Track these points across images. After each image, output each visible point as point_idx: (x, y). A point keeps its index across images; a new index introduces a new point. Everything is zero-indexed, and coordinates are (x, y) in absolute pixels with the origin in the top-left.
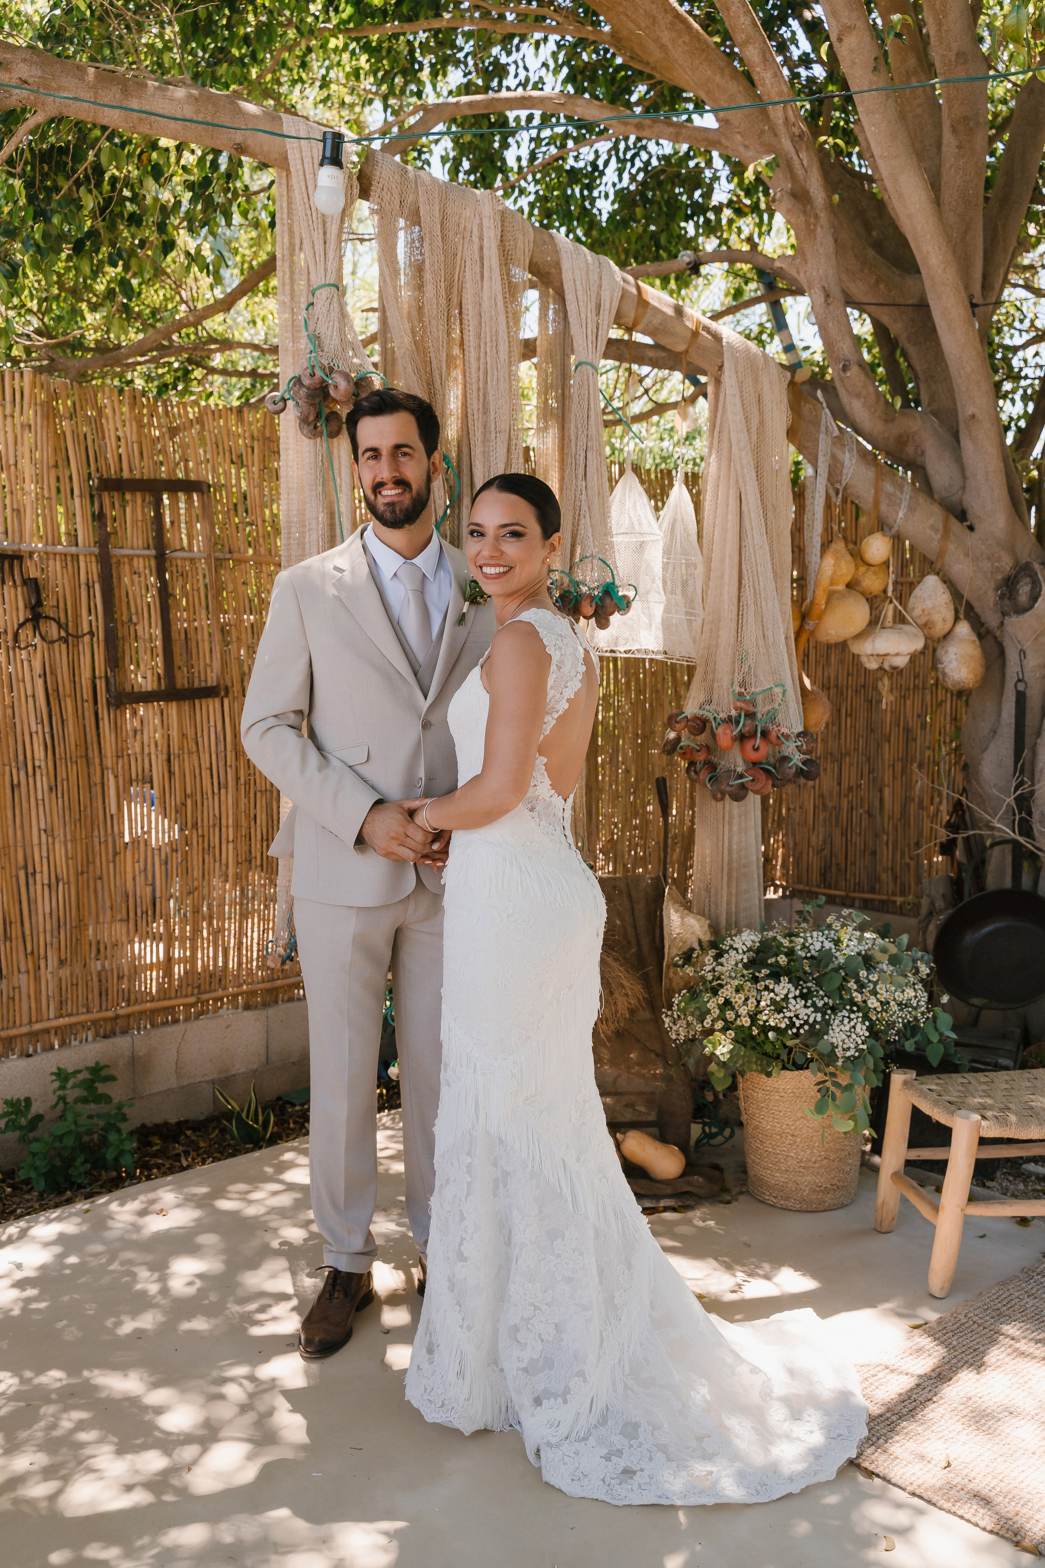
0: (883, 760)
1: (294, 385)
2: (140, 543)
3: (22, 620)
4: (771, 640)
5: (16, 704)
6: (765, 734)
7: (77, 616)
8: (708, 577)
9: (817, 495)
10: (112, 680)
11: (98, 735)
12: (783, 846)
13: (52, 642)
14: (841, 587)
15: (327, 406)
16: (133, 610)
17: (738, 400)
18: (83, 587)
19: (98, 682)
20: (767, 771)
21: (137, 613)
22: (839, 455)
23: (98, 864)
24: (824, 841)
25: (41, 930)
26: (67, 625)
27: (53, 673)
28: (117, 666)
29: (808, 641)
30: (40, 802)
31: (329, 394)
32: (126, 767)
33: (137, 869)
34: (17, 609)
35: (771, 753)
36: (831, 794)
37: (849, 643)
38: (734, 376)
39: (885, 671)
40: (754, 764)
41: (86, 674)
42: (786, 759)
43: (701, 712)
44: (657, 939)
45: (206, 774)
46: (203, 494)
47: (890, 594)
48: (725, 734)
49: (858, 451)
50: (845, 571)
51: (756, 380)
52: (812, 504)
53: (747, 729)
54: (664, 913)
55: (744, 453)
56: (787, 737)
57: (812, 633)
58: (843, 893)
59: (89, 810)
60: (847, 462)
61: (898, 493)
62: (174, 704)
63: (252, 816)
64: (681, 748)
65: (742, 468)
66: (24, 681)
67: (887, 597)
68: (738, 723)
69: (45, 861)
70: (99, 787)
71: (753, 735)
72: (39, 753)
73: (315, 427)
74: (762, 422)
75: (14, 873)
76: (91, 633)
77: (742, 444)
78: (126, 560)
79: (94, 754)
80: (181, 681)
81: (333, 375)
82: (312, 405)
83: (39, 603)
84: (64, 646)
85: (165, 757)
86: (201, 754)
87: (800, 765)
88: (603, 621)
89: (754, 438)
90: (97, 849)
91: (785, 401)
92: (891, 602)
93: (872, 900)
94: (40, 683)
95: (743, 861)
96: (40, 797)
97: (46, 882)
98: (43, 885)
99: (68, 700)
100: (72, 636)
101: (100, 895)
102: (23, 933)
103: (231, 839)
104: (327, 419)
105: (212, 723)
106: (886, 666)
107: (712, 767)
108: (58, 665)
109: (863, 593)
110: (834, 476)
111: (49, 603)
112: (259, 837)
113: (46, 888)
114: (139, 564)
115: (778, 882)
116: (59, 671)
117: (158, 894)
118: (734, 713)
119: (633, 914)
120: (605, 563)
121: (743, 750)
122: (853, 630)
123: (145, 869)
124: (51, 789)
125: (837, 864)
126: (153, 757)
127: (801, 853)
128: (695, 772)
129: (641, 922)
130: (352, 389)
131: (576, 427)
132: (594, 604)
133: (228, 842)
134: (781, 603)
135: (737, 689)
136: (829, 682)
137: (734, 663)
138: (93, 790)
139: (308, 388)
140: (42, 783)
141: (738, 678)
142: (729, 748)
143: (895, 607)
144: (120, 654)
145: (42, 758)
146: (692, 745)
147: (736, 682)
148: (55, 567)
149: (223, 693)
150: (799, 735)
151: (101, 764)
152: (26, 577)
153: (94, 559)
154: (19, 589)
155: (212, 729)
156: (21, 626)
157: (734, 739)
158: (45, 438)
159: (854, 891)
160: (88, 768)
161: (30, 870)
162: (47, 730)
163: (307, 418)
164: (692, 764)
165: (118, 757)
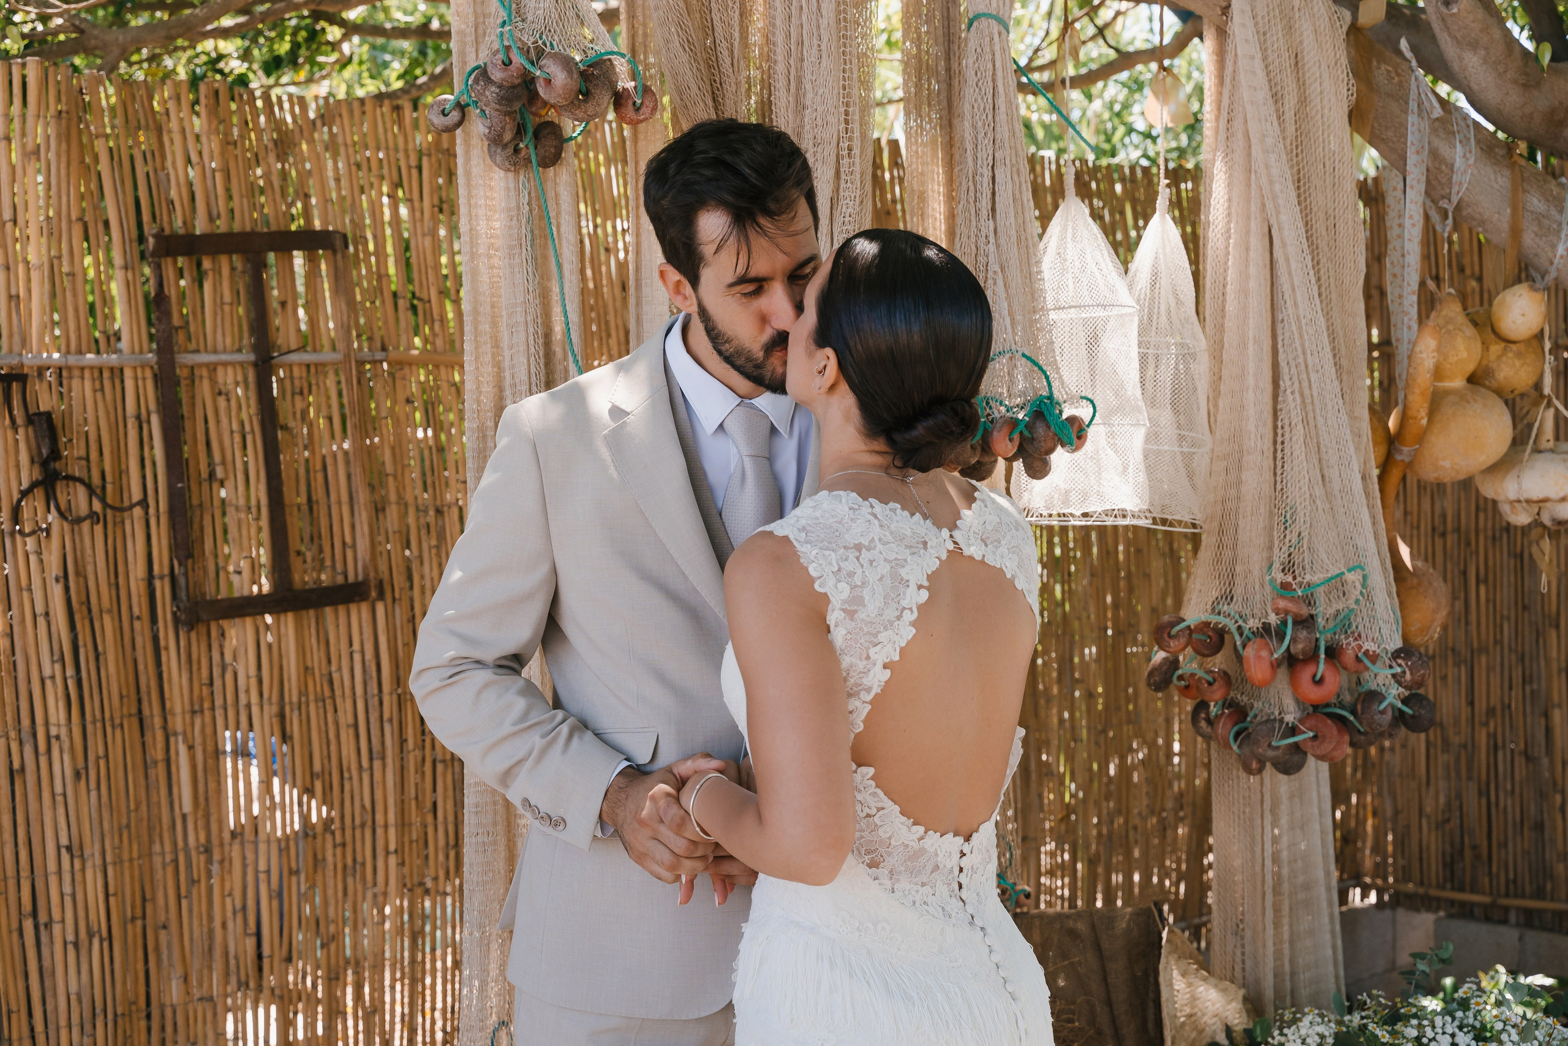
0: (1547, 660)
1: (476, 81)
2: (228, 341)
3: (25, 485)
4: (1336, 485)
5: (16, 629)
6: (1333, 653)
7: (121, 473)
8: (1217, 378)
9: (1407, 223)
10: (182, 581)
11: (160, 676)
12: (1375, 814)
13: (79, 521)
14: (1458, 383)
15: (535, 114)
16: (217, 458)
17: (1258, 64)
18: (131, 423)
19: (158, 584)
20: (1340, 720)
21: (223, 463)
22: (1444, 149)
23: (161, 901)
24: (1449, 804)
25: (63, 1022)
26: (104, 488)
27: (80, 573)
28: (190, 555)
29: (1404, 478)
30: (59, 799)
31: (537, 93)
32: (209, 730)
33: (229, 907)
34: (18, 466)
35: (1345, 685)
36: (1457, 722)
37: (1478, 481)
38: (1250, 23)
39: (1544, 527)
40: (1316, 707)
41: (137, 571)
42: (1374, 696)
43: (1214, 619)
44: (1151, 1025)
45: (347, 736)
46: (335, 252)
47: (1547, 390)
48: (1259, 657)
49: (1478, 142)
50: (1464, 355)
51: (1289, 29)
52: (1400, 236)
53: (1300, 646)
54: (1161, 979)
55: (1273, 157)
56: (1374, 658)
57: (1410, 465)
58: (1486, 899)
59: (144, 808)
60: (1459, 163)
61: (1554, 212)
62: (290, 616)
63: (428, 805)
64: (1180, 678)
65: (1271, 183)
66: (30, 590)
67: (1542, 396)
68: (1281, 636)
69: (68, 900)
70: (161, 768)
71: (1313, 657)
72: (57, 713)
73: (516, 151)
74: (1303, 100)
75: (15, 925)
76: (144, 503)
77: (1270, 141)
78: (205, 373)
79: (152, 710)
80: (304, 577)
81: (543, 62)
82: (508, 114)
83: (55, 454)
84: (99, 529)
85: (275, 709)
86: (339, 701)
87: (1399, 705)
88: (1037, 464)
89: (1291, 129)
90: (159, 875)
91: (1344, 61)
92: (1549, 404)
93: (1540, 912)
94: (57, 590)
95: (1301, 879)
96: (59, 789)
97: (70, 938)
98: (65, 943)
99: (107, 619)
100: (112, 508)
101: (165, 956)
102: (32, 1030)
103: (392, 847)
104: (536, 135)
105: (356, 646)
106: (1546, 519)
107: (1239, 712)
108: (89, 559)
109: (1499, 392)
110: (1435, 189)
111: (72, 451)
112: (441, 842)
113: (70, 948)
114: (227, 377)
115: (1368, 880)
116: (90, 569)
117: (266, 950)
118: (1273, 619)
119: (1105, 979)
120: (1035, 363)
121: (1294, 682)
122: (1483, 458)
123: (244, 908)
124: (77, 775)
125: (1474, 847)
126: (255, 710)
127: (1408, 827)
128: (1209, 722)
129: (1121, 995)
130: (575, 83)
131: (974, 127)
132: (1016, 436)
133: (387, 853)
134: (1352, 417)
135: (1280, 577)
136: (1445, 522)
137: (1271, 529)
138: (152, 772)
139: (500, 87)
140: (62, 764)
141: (1279, 557)
142: (1266, 683)
143: (1557, 414)
144: (195, 534)
145: (63, 721)
146: (1200, 673)
147: (1277, 565)
148: (82, 390)
149: (374, 594)
150: (1396, 655)
151: (165, 728)
152: (32, 410)
153: (148, 373)
154: (21, 431)
155: (357, 657)
156: (24, 494)
157: (1275, 665)
158: (63, 172)
159: (1507, 895)
160: (143, 735)
161: (43, 918)
162: (70, 672)
163: (500, 136)
164: (1202, 706)
165: (193, 712)
